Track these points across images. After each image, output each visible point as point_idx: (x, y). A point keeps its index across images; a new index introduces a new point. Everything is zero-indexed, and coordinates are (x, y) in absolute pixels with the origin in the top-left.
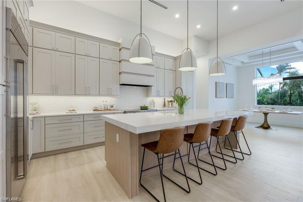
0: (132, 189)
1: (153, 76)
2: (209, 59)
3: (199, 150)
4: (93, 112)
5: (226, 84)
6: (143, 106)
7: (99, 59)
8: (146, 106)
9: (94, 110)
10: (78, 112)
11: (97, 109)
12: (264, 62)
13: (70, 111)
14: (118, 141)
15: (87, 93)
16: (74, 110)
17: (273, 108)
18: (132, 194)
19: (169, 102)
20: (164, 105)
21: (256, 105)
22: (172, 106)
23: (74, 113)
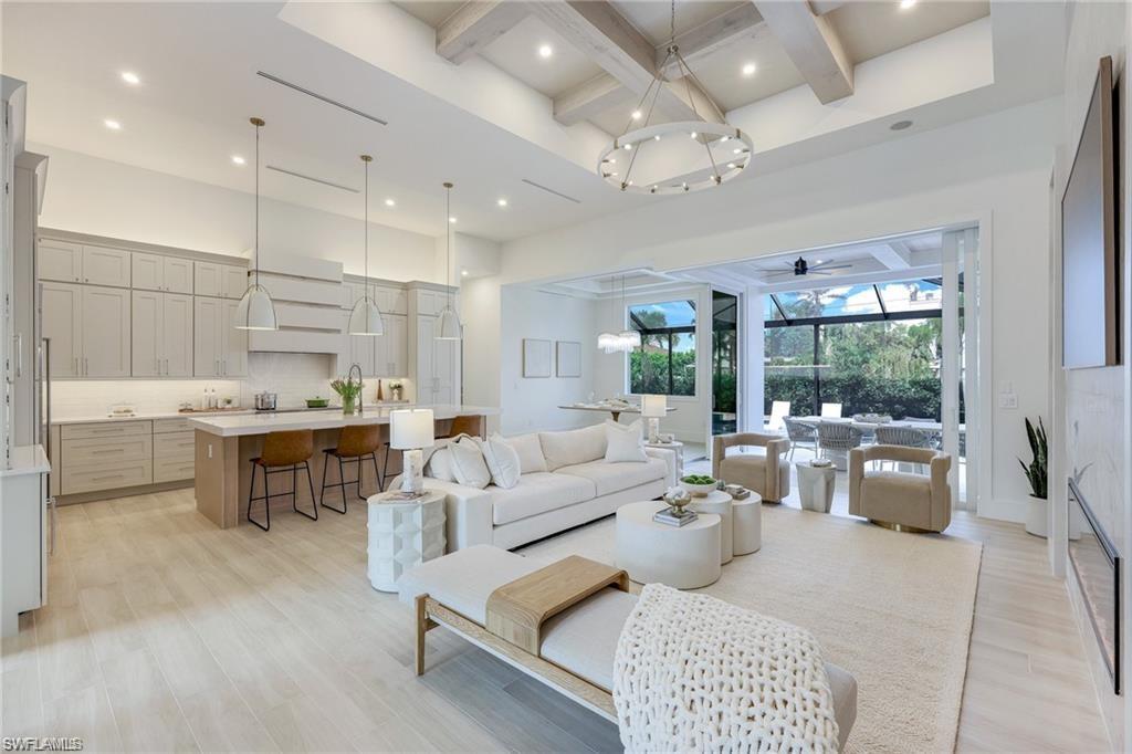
0: (225, 516)
1: (339, 331)
2: (502, 286)
4: (177, 414)
5: (557, 343)
6: (315, 399)
7: (191, 297)
8: (321, 398)
9: (181, 411)
10: (139, 415)
11: (189, 407)
13: (119, 412)
14: (210, 456)
15: (161, 372)
16: (128, 411)
18: (226, 523)
19: (392, 389)
20: (380, 397)
21: (626, 393)
22: (400, 398)
23: (129, 418)
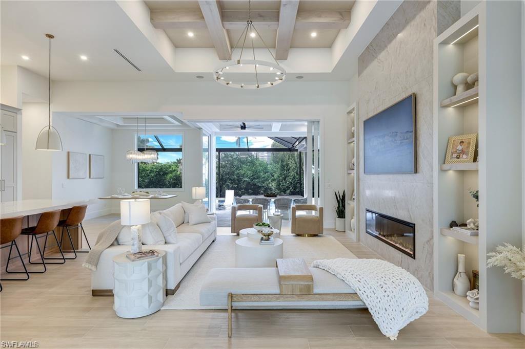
2: (53, 113)
3: (9, 259)
5: (90, 156)
12: (146, 128)
17: (147, 193)
